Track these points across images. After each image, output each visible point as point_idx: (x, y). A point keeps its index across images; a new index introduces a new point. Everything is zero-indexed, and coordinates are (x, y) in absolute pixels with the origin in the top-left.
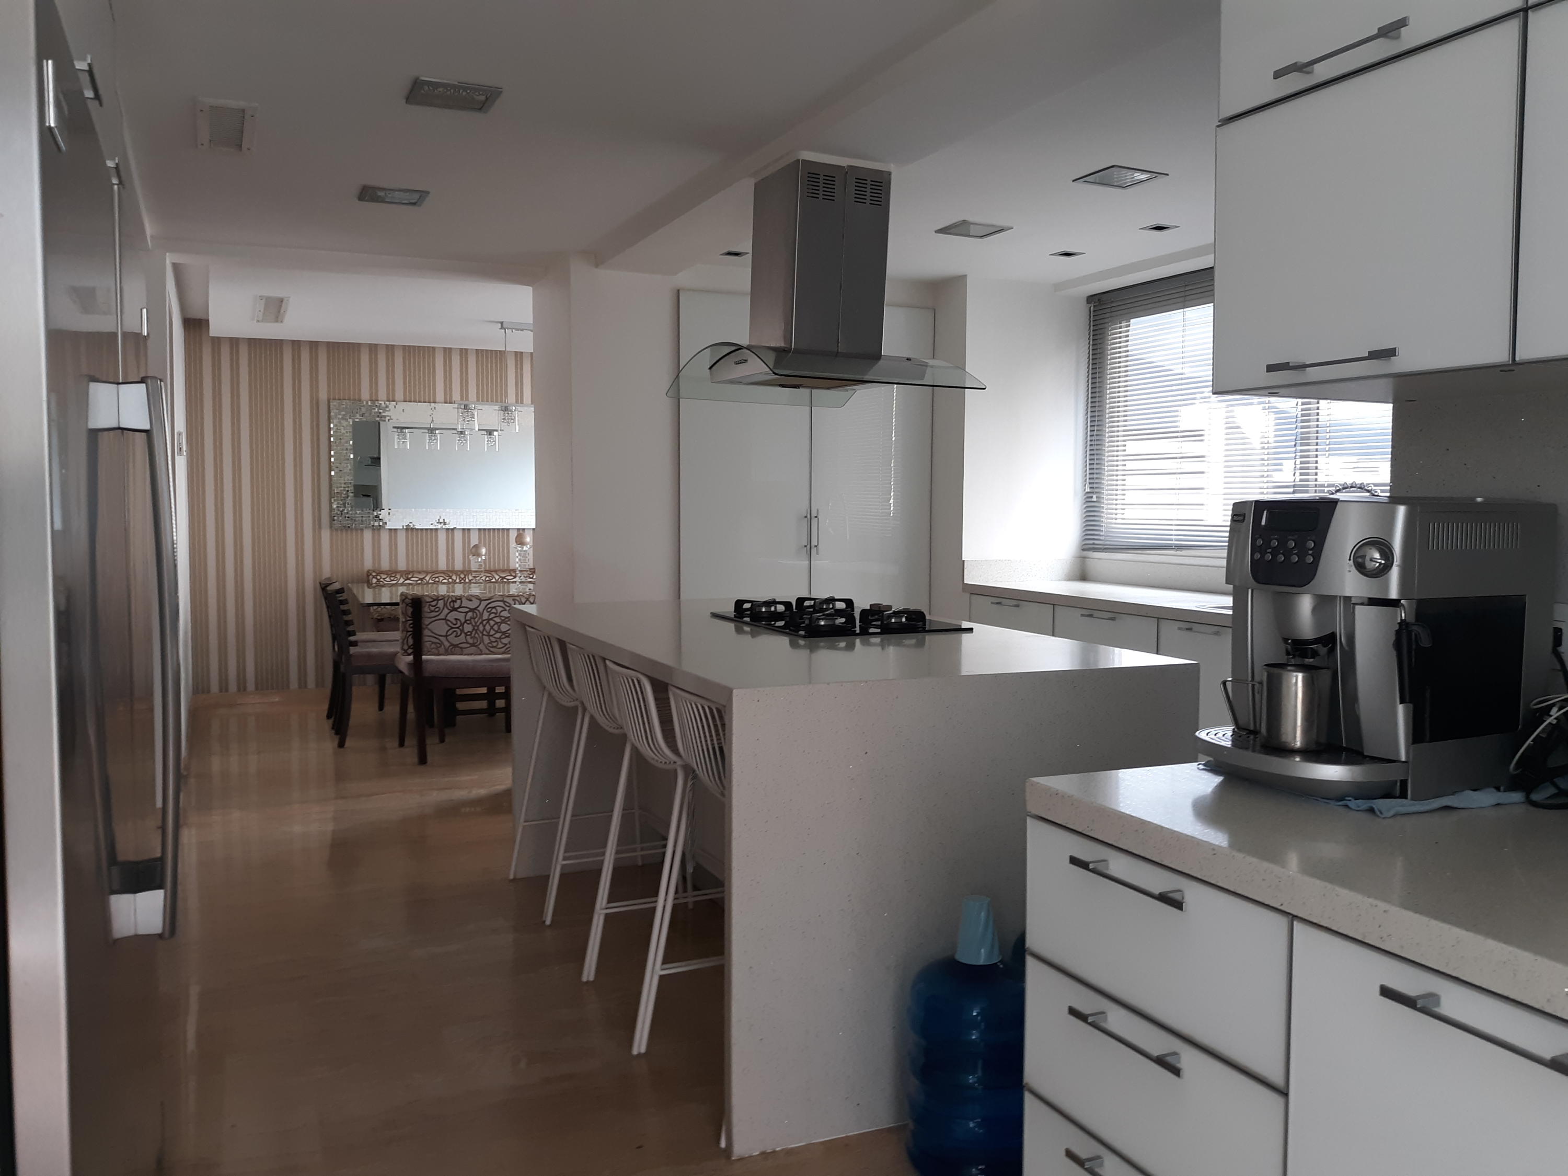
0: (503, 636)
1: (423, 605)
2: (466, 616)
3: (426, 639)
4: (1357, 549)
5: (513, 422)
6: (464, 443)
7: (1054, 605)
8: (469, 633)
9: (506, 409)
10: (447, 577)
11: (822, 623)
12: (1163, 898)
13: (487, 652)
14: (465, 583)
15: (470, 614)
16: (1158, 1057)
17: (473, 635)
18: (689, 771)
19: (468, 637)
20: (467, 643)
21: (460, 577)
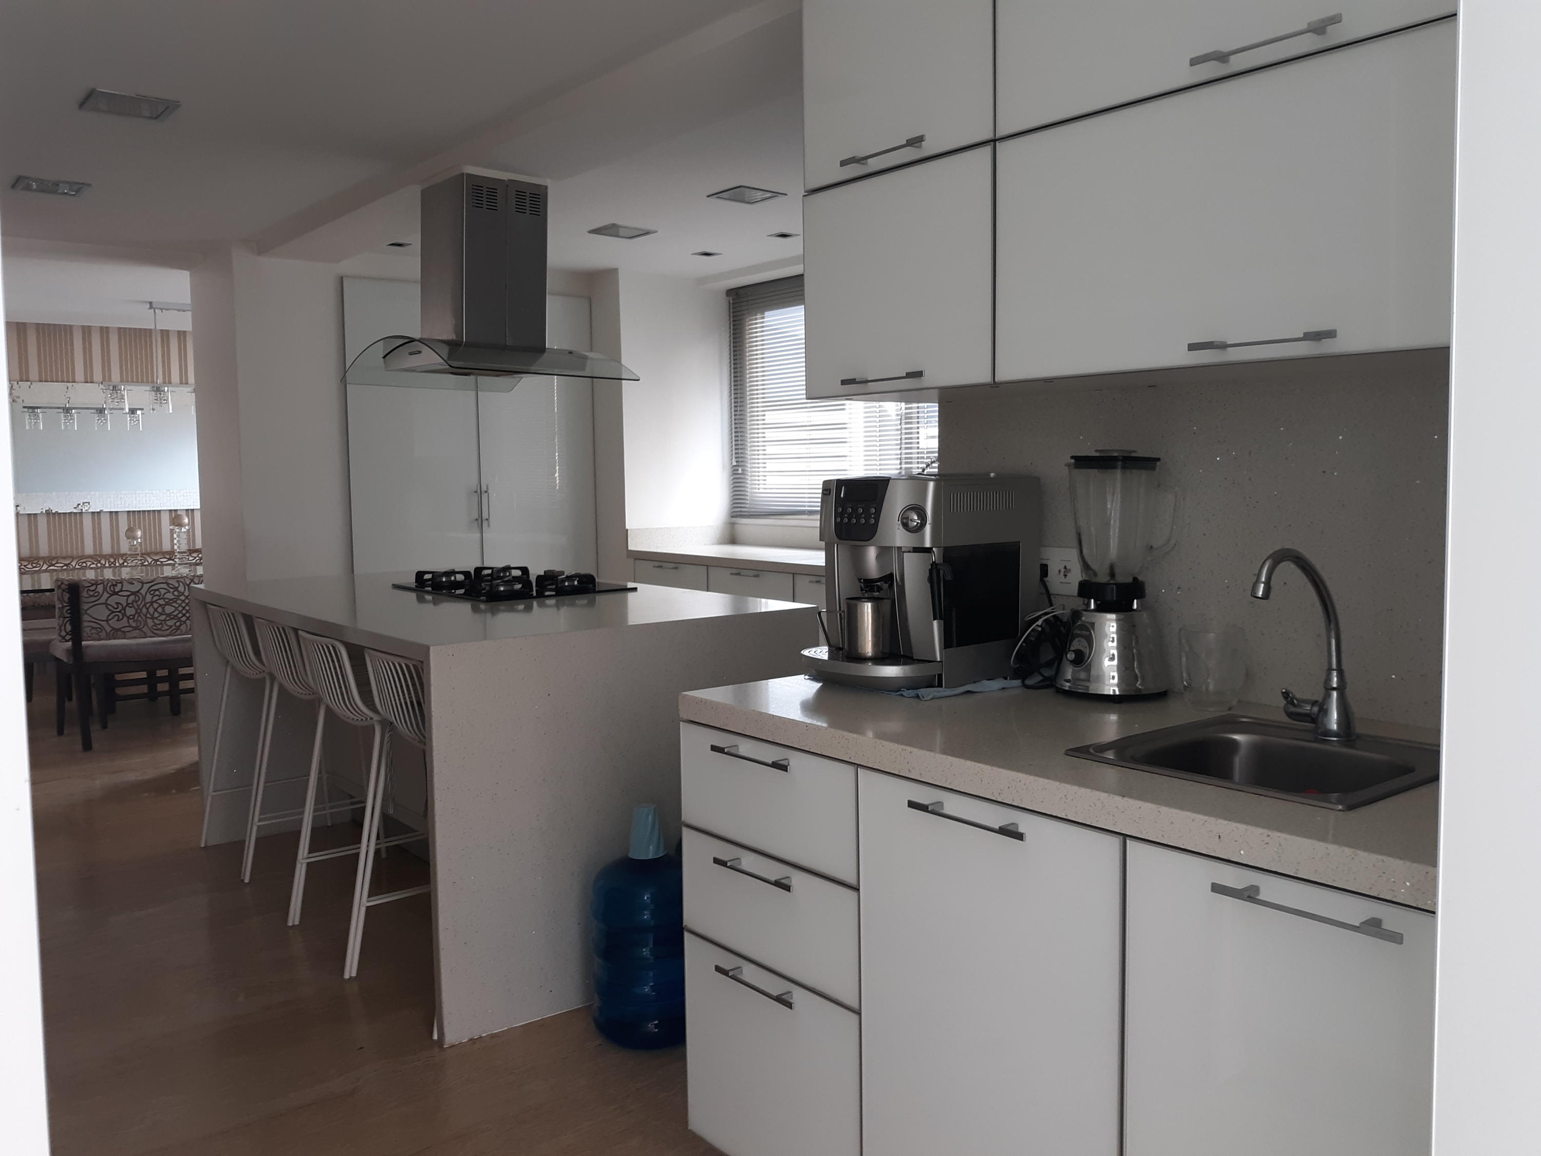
0: (168, 619)
1: (81, 589)
2: (127, 599)
3: (86, 624)
4: (904, 512)
5: (166, 403)
6: (104, 423)
7: (707, 566)
8: (131, 617)
9: (158, 390)
10: (95, 561)
11: (502, 589)
12: (776, 765)
13: (152, 634)
14: (115, 567)
15: (132, 598)
16: (776, 881)
17: (136, 618)
18: (387, 725)
19: (130, 621)
20: (130, 626)
21: (109, 562)
